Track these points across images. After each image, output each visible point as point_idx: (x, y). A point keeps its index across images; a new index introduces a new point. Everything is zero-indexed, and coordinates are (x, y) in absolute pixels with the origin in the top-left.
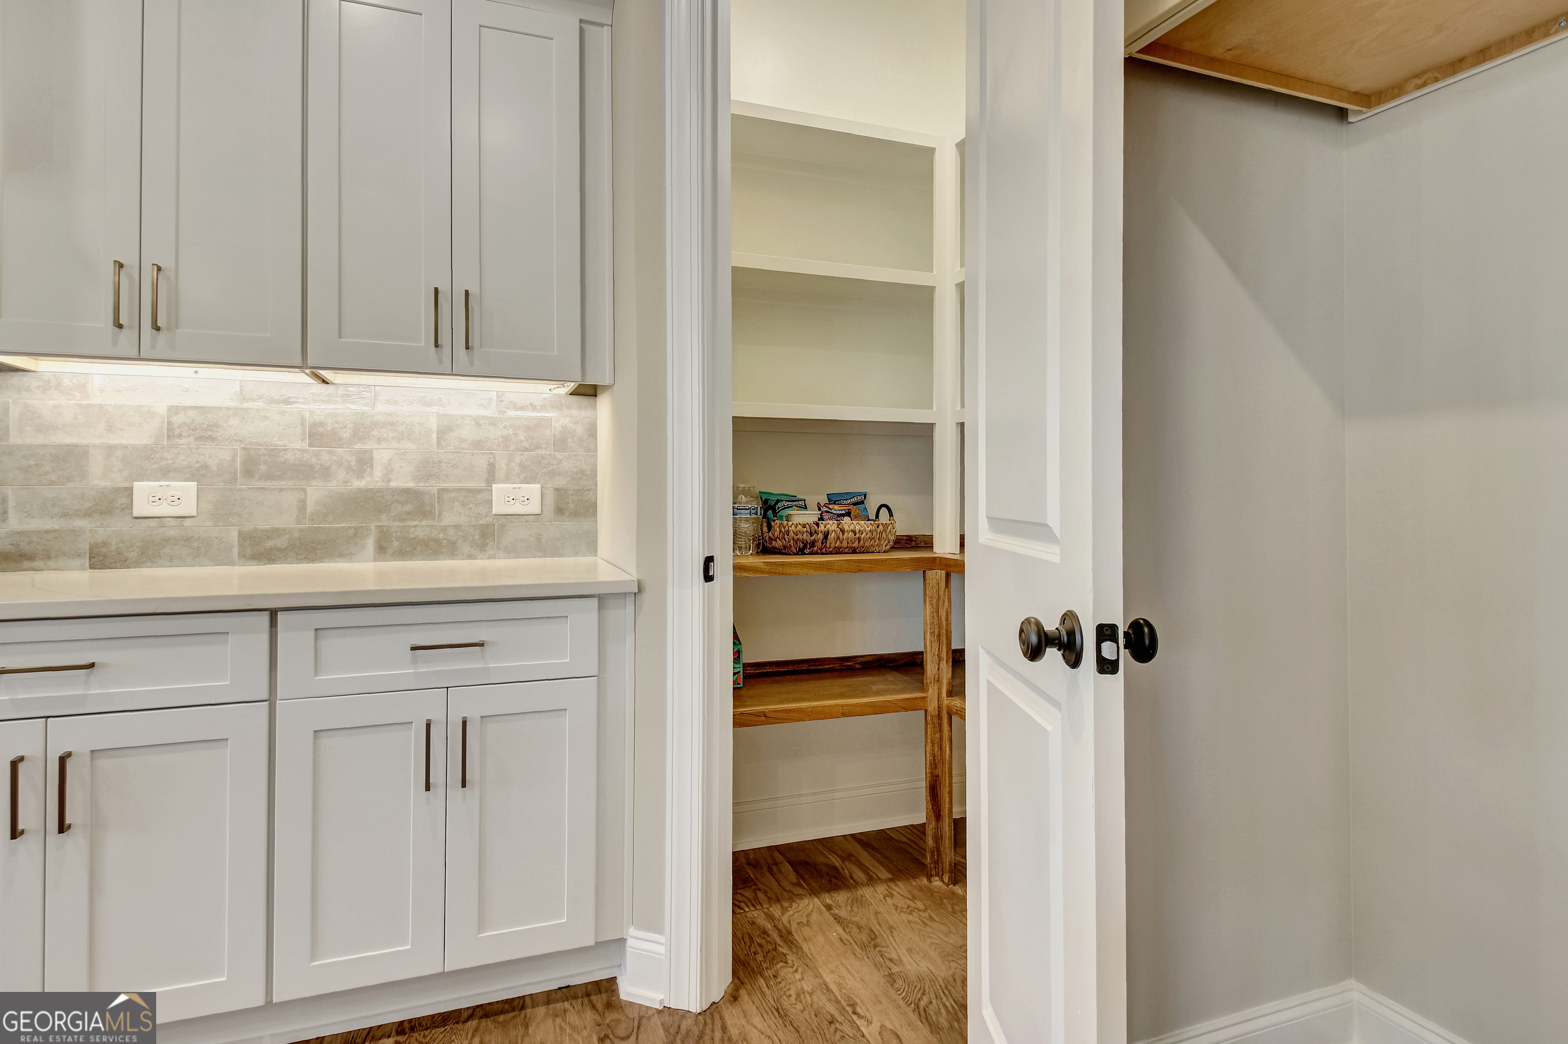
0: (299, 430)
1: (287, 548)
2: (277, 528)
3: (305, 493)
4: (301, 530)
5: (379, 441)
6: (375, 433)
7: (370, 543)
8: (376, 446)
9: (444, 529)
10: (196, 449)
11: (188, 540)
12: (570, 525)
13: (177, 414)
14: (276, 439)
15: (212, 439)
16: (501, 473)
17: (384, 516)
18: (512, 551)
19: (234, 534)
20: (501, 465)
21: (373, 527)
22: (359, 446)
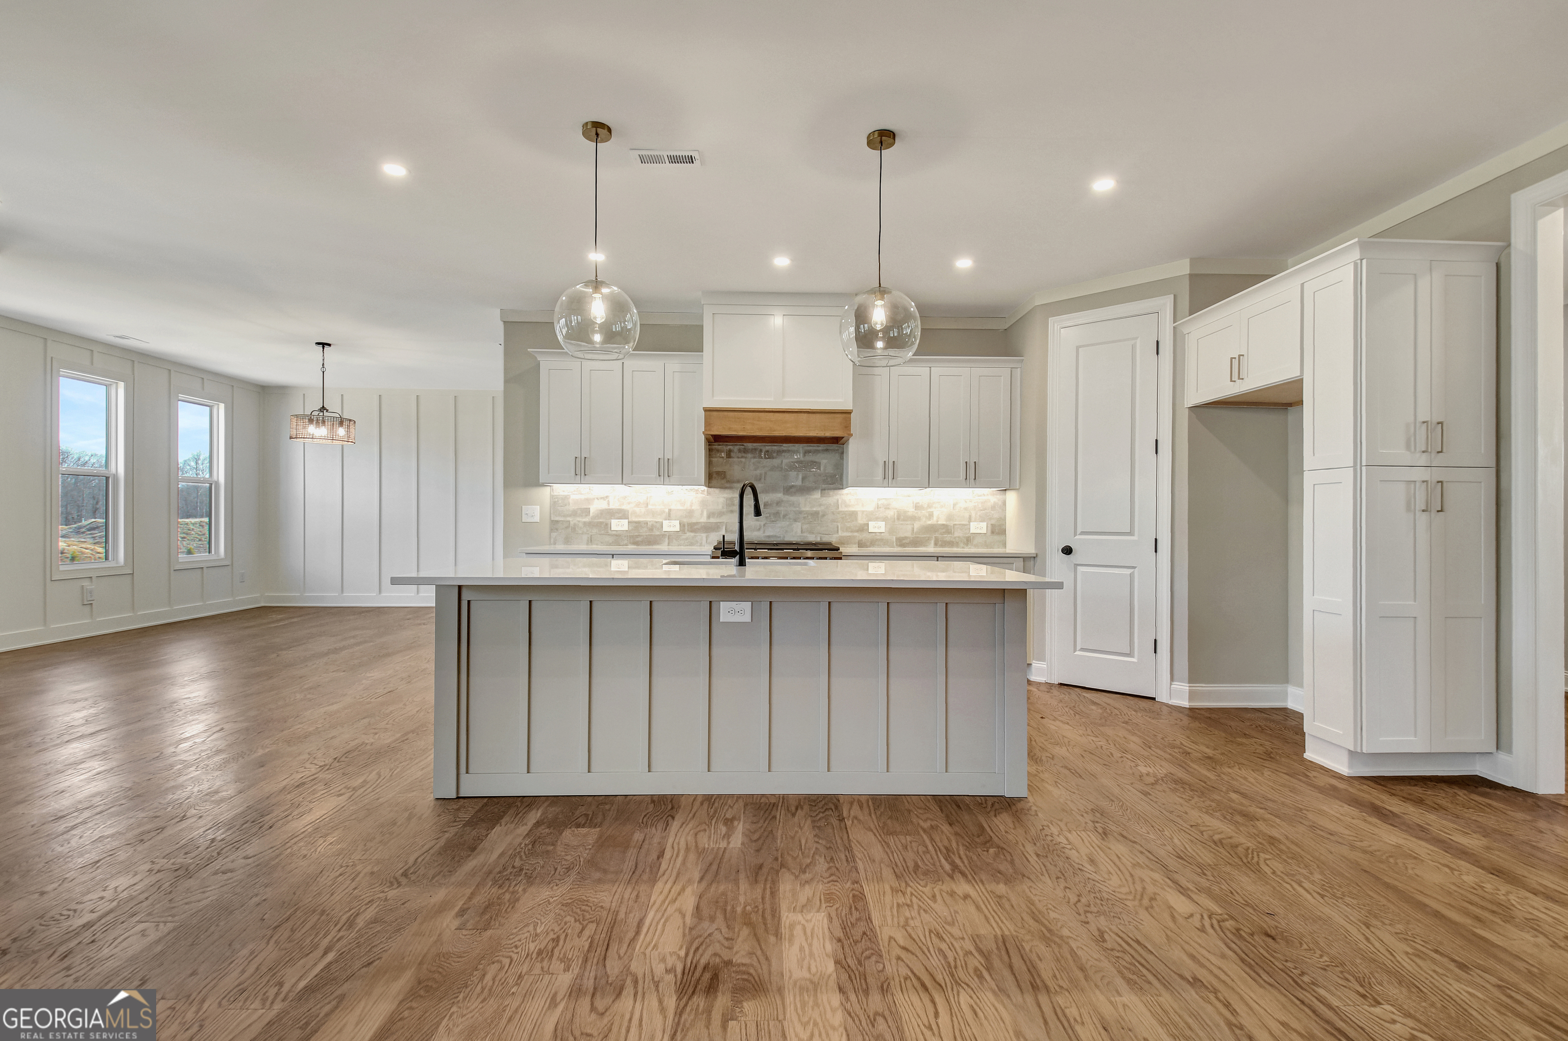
0: (911, 507)
1: (909, 543)
2: (906, 537)
3: (914, 525)
4: (912, 538)
5: (935, 508)
6: (934, 506)
7: (933, 542)
8: (934, 510)
9: (955, 538)
10: (884, 512)
11: (882, 539)
12: (996, 538)
13: (879, 502)
14: (905, 508)
15: (889, 508)
16: (973, 519)
17: (935, 534)
18: (976, 546)
19: (895, 538)
20: (973, 515)
21: (933, 536)
22: (929, 510)
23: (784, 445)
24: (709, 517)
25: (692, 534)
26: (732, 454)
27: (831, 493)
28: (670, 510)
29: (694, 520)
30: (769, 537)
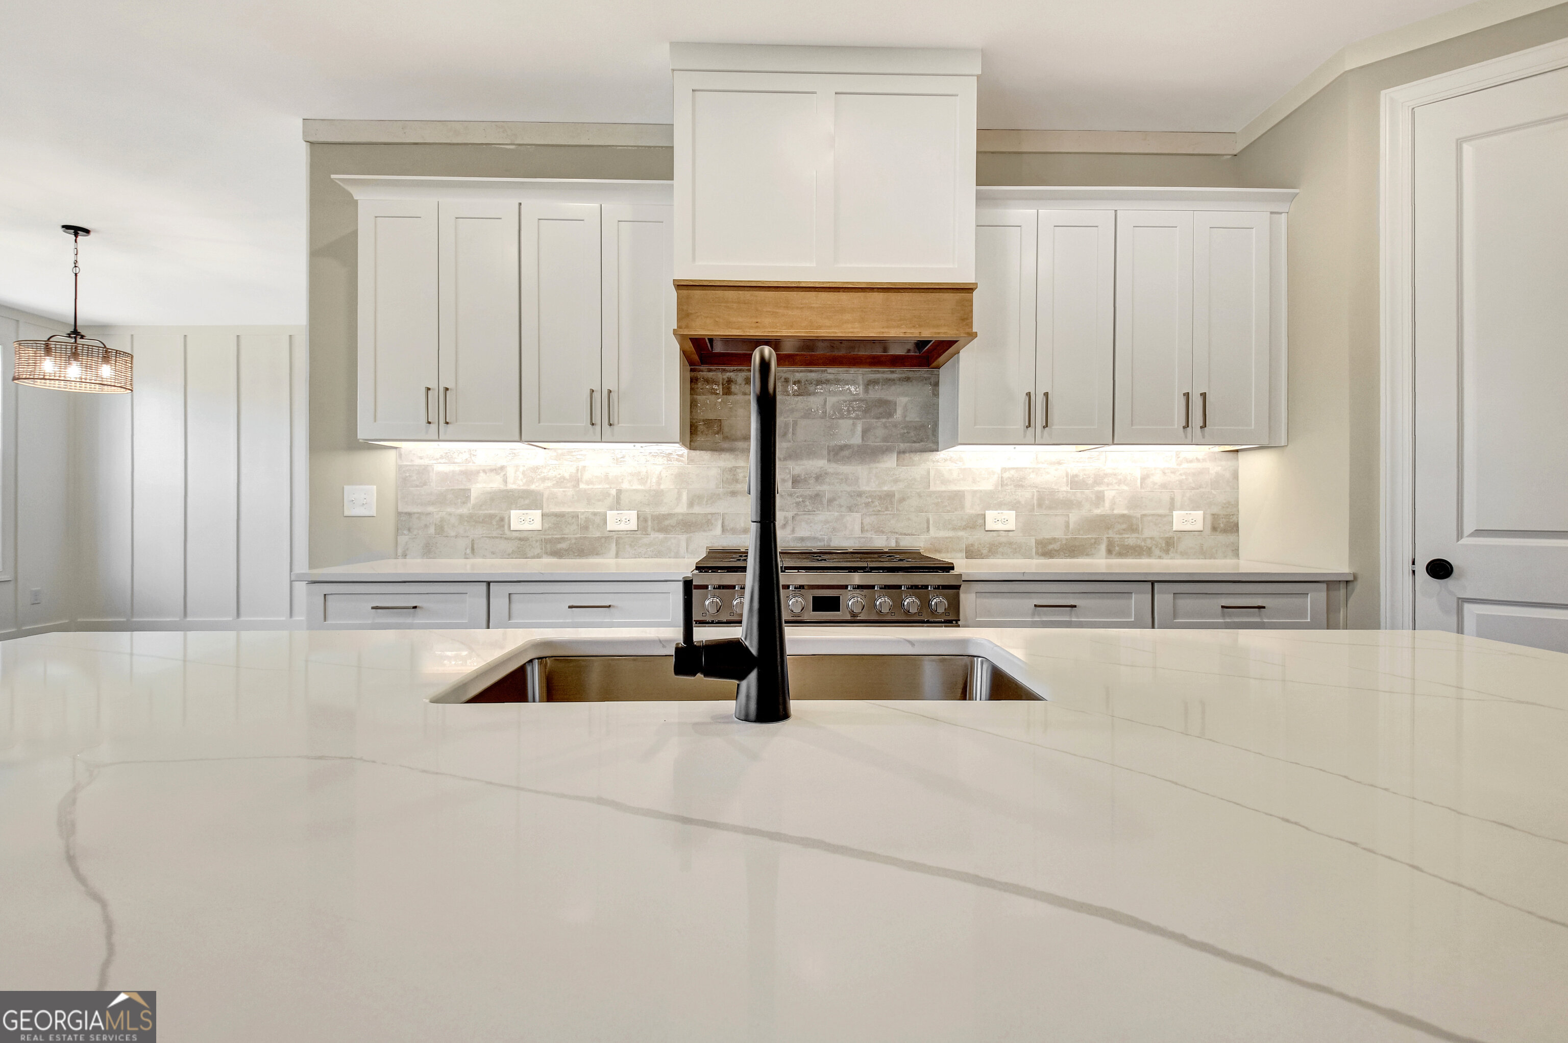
0: (1065, 480)
1: (1059, 549)
2: (1055, 538)
3: (1069, 517)
4: (1067, 539)
5: (1108, 485)
6: (1106, 480)
7: (1103, 548)
8: (1106, 488)
9: (1144, 540)
10: (1014, 492)
11: (1011, 543)
12: (1222, 538)
13: (1005, 472)
14: (1053, 485)
15: (1022, 486)
16: (1178, 503)
17: (1110, 531)
18: (1185, 554)
19: (1033, 541)
20: (1178, 498)
21: (1105, 538)
22: (1097, 489)
23: (830, 370)
24: (691, 504)
25: (661, 536)
26: (734, 388)
27: (916, 457)
28: (619, 492)
29: (663, 510)
30: (802, 539)
